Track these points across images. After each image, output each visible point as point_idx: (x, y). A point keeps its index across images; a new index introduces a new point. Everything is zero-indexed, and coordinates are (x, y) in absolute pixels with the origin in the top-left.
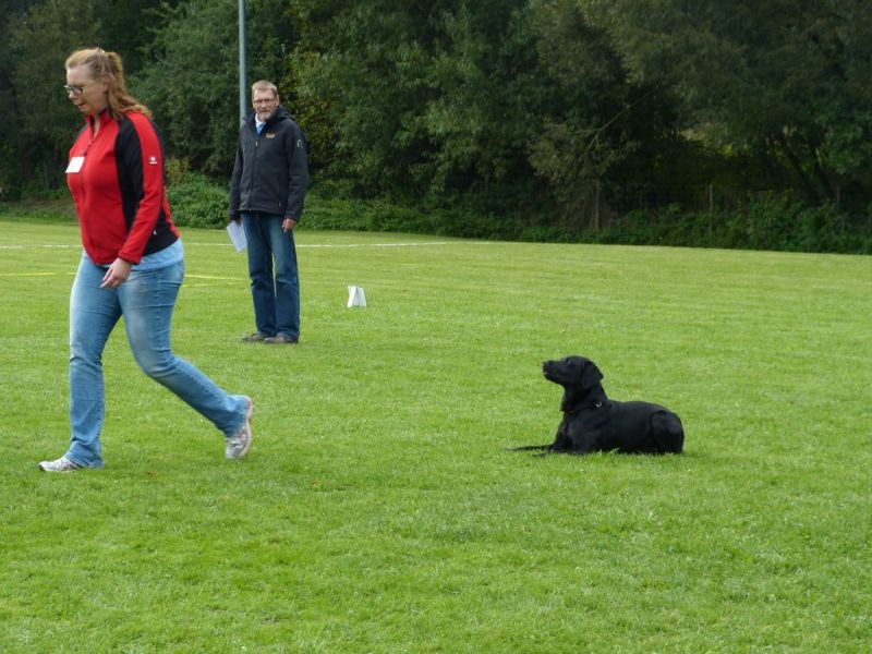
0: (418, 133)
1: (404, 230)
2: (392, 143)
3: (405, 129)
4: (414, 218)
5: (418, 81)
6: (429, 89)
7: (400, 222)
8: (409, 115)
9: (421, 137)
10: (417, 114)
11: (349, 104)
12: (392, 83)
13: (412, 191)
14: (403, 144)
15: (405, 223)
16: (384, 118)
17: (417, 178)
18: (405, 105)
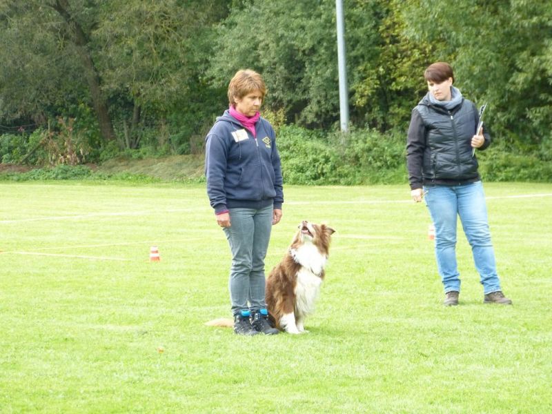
0: (535, 75)
1: (521, 179)
2: (507, 87)
3: (520, 71)
4: (533, 166)
5: (535, 19)
6: (547, 27)
7: (518, 171)
8: (524, 55)
9: (539, 78)
10: (533, 54)
11: (458, 45)
12: (504, 22)
13: (528, 137)
14: (519, 87)
15: (522, 171)
16: (497, 59)
17: (536, 123)
18: (520, 45)
